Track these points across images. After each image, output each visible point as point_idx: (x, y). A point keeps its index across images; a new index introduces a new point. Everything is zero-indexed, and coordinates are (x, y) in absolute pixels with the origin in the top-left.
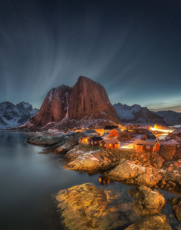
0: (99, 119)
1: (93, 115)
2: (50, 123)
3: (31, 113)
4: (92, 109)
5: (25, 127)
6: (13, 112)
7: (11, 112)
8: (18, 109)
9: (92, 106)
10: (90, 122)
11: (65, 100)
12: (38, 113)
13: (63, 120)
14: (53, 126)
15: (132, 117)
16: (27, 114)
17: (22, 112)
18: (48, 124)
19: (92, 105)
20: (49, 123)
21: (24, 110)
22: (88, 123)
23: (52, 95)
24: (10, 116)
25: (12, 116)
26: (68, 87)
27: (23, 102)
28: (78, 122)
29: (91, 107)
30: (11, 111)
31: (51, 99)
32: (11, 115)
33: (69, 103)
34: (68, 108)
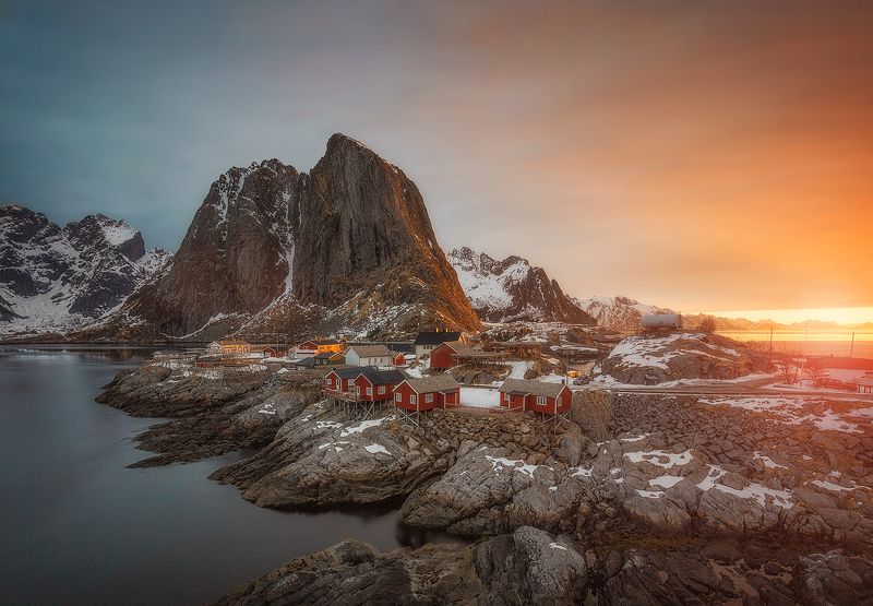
0: (405, 306)
1: (384, 290)
2: (221, 315)
3: (136, 267)
4: (379, 263)
5: (105, 330)
6: (46, 259)
7: (36, 260)
8: (76, 247)
9: (378, 255)
10: (374, 317)
11: (282, 223)
12: (169, 269)
13: (274, 303)
14: (234, 331)
15: (506, 300)
16: (117, 270)
17: (95, 264)
18: (212, 320)
19: (377, 249)
20: (217, 318)
21: (102, 254)
22: (364, 319)
23: (231, 197)
24: (34, 275)
25: (45, 280)
26: (291, 169)
27: (101, 217)
28: (331, 314)
29: (375, 258)
30: (37, 251)
31: (225, 212)
32: (38, 273)
33: (296, 236)
34: (290, 257)
